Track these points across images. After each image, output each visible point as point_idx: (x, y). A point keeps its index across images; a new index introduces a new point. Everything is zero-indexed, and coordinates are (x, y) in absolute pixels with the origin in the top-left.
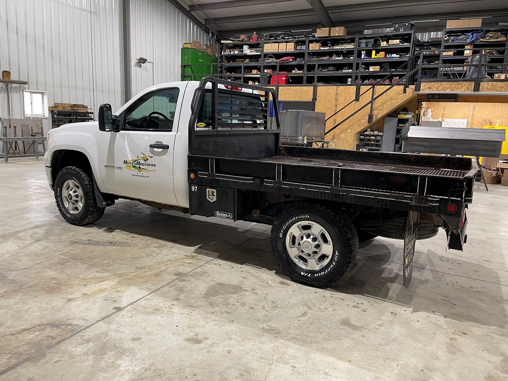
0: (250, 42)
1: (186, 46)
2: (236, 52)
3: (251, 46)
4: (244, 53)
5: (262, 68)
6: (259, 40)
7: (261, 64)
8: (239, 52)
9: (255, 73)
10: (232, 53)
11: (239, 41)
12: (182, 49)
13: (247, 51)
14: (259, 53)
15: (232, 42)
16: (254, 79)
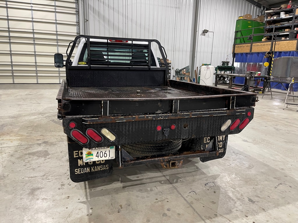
0: (286, 9)
1: (240, 18)
2: (275, 18)
3: (287, 12)
4: (281, 17)
5: (293, 27)
6: (293, 6)
7: (292, 25)
8: (277, 18)
9: (287, 32)
10: (272, 18)
11: (278, 9)
12: (237, 20)
13: (283, 16)
14: (292, 16)
15: (272, 11)
16: (286, 36)
